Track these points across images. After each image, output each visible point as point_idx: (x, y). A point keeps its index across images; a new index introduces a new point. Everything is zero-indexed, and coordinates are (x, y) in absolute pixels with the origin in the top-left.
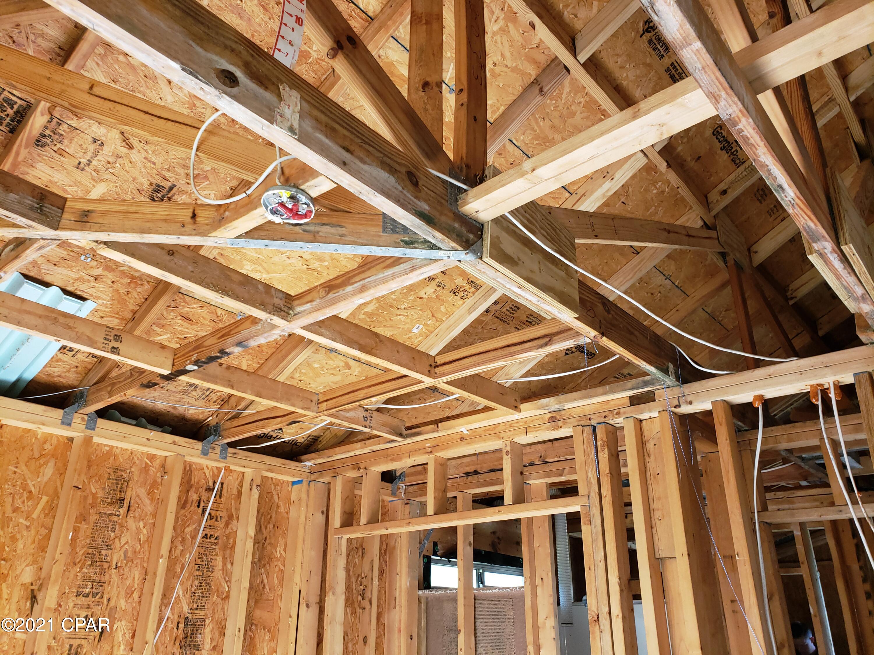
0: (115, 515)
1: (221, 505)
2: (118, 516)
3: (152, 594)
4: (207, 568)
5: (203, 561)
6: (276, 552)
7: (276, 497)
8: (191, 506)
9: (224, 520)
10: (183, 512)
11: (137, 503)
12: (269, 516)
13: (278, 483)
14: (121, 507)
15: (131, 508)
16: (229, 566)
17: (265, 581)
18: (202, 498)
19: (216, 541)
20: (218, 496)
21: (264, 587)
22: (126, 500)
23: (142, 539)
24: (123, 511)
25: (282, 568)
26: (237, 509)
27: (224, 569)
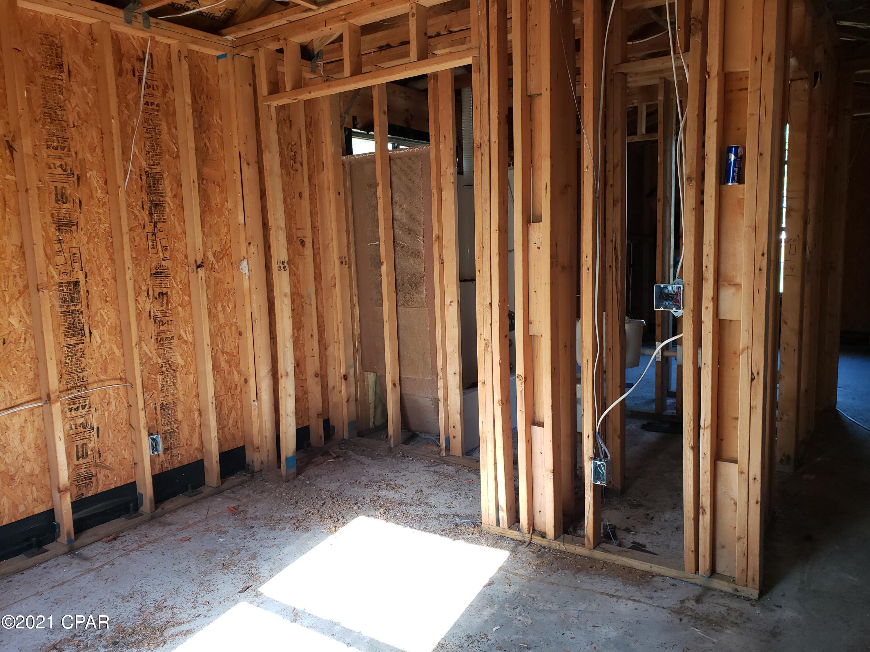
0: (59, 79)
1: (155, 75)
2: (62, 80)
3: (113, 149)
4: (155, 131)
5: (150, 125)
6: (213, 120)
7: (204, 70)
8: (127, 74)
9: (160, 89)
10: (120, 80)
11: (76, 69)
12: (201, 88)
13: (204, 57)
14: (62, 72)
15: (72, 74)
16: (174, 130)
17: (208, 144)
18: (136, 67)
19: (157, 108)
20: (150, 67)
21: (208, 149)
22: (64, 66)
23: (90, 102)
24: (64, 76)
25: (221, 134)
26: (171, 80)
27: (170, 133)
